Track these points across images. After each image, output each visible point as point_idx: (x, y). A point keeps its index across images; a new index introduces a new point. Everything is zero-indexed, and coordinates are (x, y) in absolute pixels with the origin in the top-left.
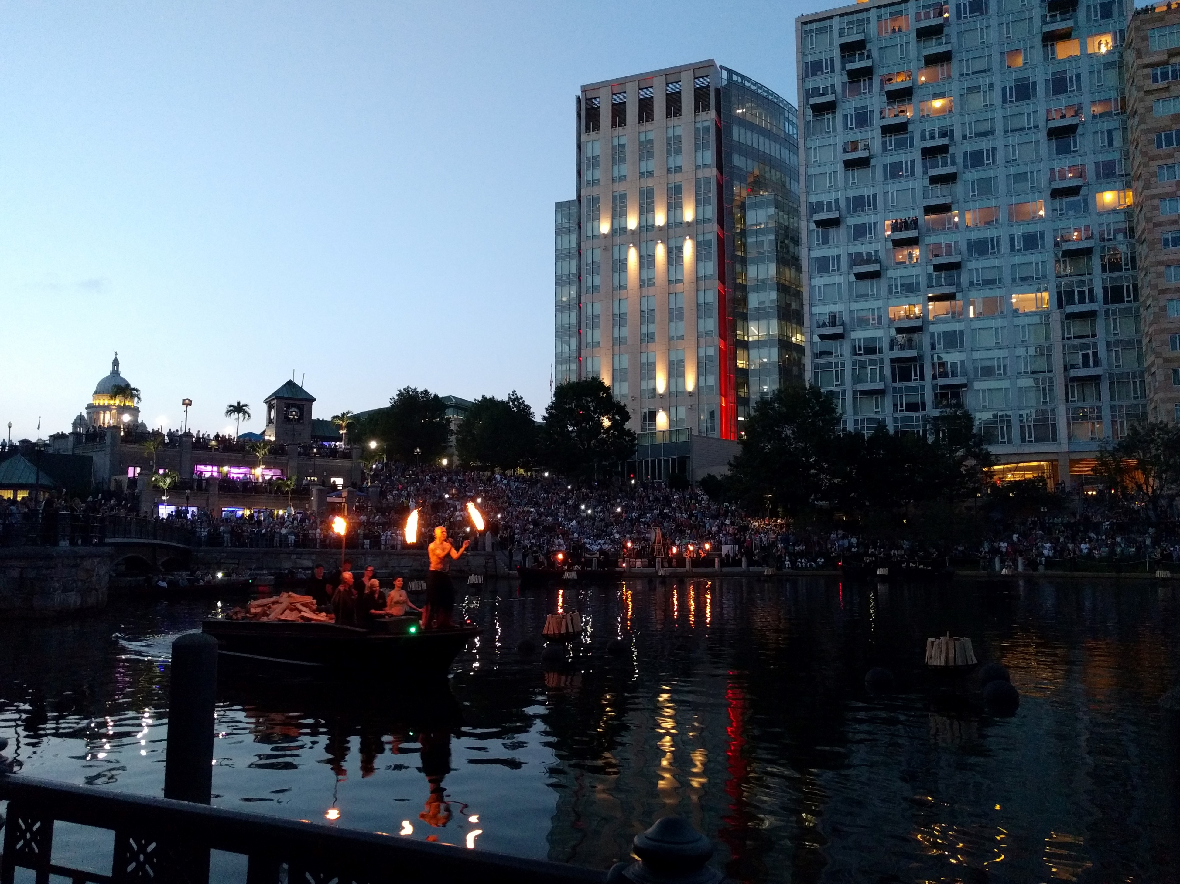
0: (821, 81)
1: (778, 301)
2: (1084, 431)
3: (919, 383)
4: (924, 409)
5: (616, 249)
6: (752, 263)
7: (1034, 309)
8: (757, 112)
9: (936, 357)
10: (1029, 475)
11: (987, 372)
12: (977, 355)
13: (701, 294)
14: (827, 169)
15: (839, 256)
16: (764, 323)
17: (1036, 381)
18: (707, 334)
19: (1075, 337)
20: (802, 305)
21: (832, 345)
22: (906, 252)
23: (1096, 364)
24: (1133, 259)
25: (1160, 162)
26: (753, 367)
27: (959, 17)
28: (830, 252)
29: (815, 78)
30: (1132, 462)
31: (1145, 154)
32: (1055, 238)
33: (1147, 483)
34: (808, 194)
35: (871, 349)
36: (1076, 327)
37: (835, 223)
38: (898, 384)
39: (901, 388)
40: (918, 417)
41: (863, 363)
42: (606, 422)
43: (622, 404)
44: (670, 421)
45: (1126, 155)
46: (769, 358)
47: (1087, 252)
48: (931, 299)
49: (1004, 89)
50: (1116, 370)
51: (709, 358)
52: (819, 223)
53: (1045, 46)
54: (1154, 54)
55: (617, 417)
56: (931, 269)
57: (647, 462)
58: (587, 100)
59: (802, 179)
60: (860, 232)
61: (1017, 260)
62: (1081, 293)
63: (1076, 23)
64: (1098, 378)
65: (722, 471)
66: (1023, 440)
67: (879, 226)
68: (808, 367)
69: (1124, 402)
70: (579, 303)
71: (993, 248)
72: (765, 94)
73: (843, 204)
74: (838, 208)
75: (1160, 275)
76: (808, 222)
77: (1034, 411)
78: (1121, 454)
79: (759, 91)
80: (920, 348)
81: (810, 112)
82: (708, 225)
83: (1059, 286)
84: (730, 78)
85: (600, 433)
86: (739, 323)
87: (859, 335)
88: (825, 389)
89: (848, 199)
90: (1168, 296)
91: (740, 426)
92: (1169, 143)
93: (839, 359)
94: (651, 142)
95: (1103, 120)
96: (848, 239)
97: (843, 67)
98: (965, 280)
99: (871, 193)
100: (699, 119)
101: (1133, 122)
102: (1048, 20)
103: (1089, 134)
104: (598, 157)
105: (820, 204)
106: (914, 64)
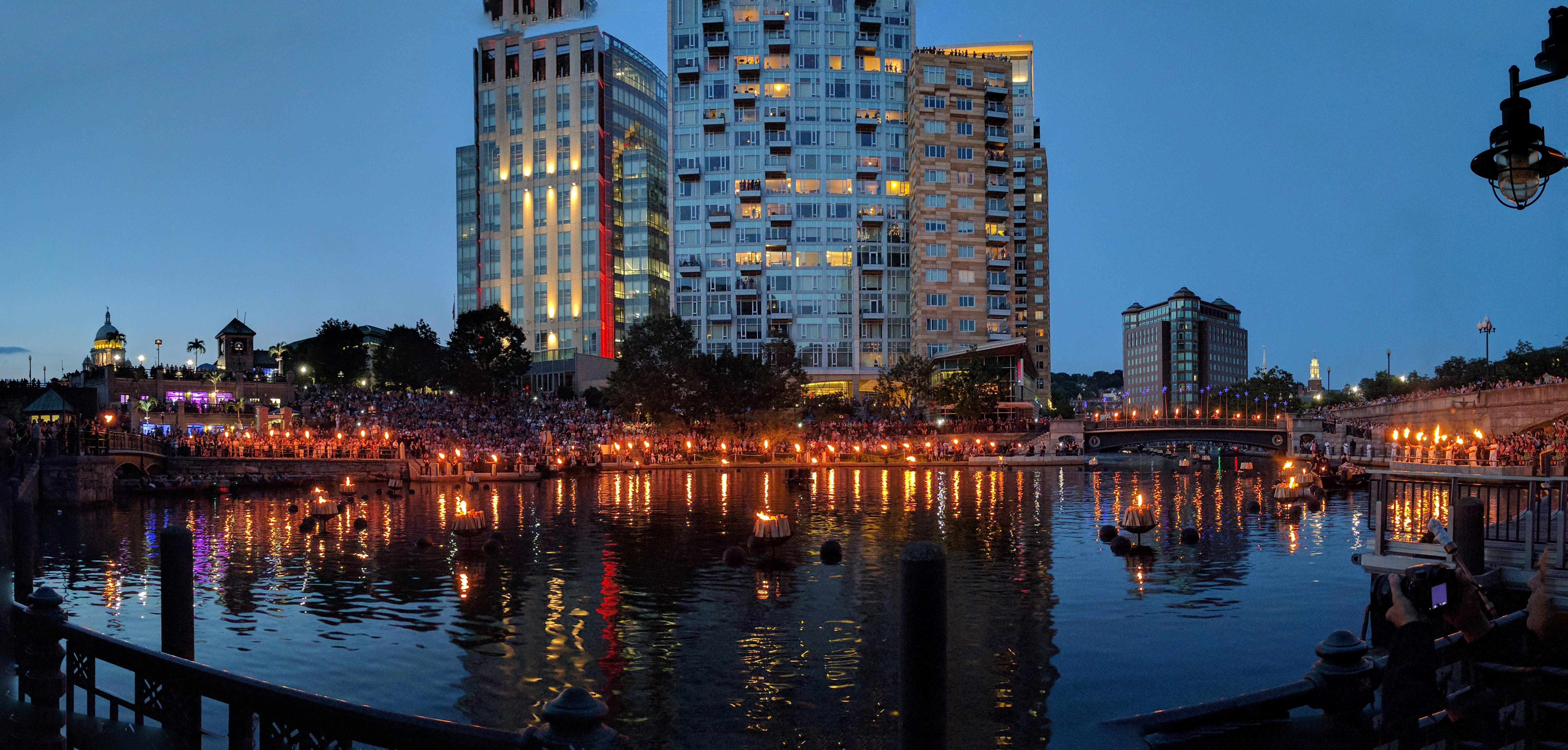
0: (686, 54)
1: (649, 241)
2: (871, 359)
3: (757, 316)
4: (760, 337)
5: (514, 193)
6: (627, 208)
7: (841, 265)
8: (633, 76)
9: (770, 296)
10: (832, 392)
11: (807, 310)
12: (800, 297)
13: (585, 233)
14: (690, 131)
15: (698, 207)
16: (637, 260)
17: (841, 320)
18: (590, 268)
19: (868, 289)
20: (668, 246)
21: (692, 282)
22: (750, 209)
23: (881, 311)
24: (908, 234)
25: (927, 167)
26: (628, 297)
27: (796, 18)
28: (691, 202)
29: (682, 50)
30: (899, 384)
31: (918, 159)
32: (858, 210)
33: (907, 399)
34: (674, 151)
35: (722, 287)
36: (870, 282)
37: (696, 178)
38: (741, 317)
39: (743, 320)
40: (755, 344)
41: (715, 298)
42: (506, 343)
43: (519, 327)
44: (560, 343)
45: (907, 155)
46: (641, 290)
47: (879, 225)
48: (768, 249)
49: (827, 85)
50: (892, 317)
51: (592, 288)
52: (684, 178)
53: (857, 57)
54: (927, 85)
55: (515, 338)
56: (769, 224)
57: (540, 376)
58: (483, 52)
59: (670, 138)
60: (715, 187)
61: (831, 224)
62: (874, 255)
63: (878, 44)
64: (880, 321)
65: (602, 384)
66: (830, 365)
67: (730, 185)
68: (672, 299)
69: (897, 340)
70: (479, 238)
71: (815, 212)
72: (640, 60)
73: (702, 163)
74: (698, 166)
75: (923, 250)
76: (674, 175)
77: (838, 343)
78: (892, 377)
79: (636, 57)
80: (758, 288)
81: (677, 80)
82: (591, 174)
83: (859, 248)
84: (611, 44)
85: (500, 352)
86: (617, 259)
87: (712, 274)
88: (685, 318)
89: (706, 159)
90: (927, 266)
91: (616, 347)
92: (933, 155)
93: (696, 294)
94: (543, 98)
95: (892, 125)
96: (706, 193)
97: (705, 45)
98: (794, 237)
99: (725, 155)
100: (584, 79)
101: (912, 132)
102: (860, 37)
103: (883, 135)
104: (494, 105)
105: (684, 161)
106: (761, 51)
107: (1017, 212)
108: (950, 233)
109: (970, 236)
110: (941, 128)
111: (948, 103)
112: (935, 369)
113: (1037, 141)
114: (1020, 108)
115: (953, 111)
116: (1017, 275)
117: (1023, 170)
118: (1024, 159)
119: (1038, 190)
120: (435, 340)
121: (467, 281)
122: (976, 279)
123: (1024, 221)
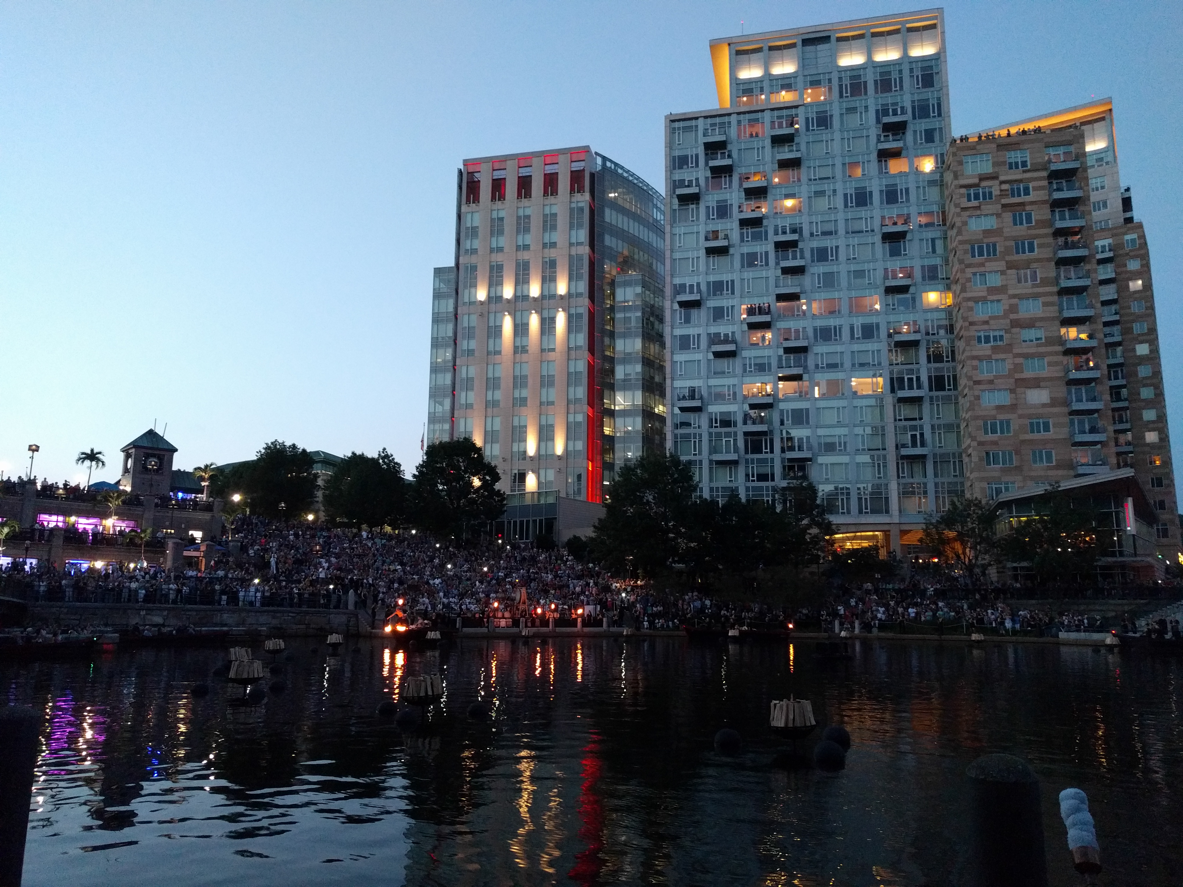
0: (686, 175)
1: (643, 372)
2: (912, 504)
3: (769, 456)
4: (773, 480)
5: (492, 315)
6: (620, 337)
7: (870, 393)
8: (627, 197)
9: (784, 432)
10: (865, 544)
11: (830, 448)
12: (821, 432)
13: (572, 363)
14: (690, 255)
15: (699, 335)
16: (629, 394)
17: (872, 457)
18: (577, 401)
19: (906, 420)
20: (664, 379)
21: (691, 417)
22: (759, 335)
23: (923, 445)
24: (953, 352)
25: (974, 270)
26: (618, 435)
27: (808, 129)
28: (691, 330)
29: (680, 171)
30: (952, 534)
31: (961, 262)
32: (889, 329)
33: (964, 553)
34: (672, 276)
35: (726, 423)
36: (907, 411)
37: (696, 304)
38: (750, 456)
39: (753, 460)
40: (767, 487)
41: (719, 435)
42: (476, 482)
43: (493, 464)
44: (539, 483)
45: (947, 261)
46: (634, 426)
47: (915, 344)
48: (781, 379)
49: (846, 195)
50: (938, 451)
51: (577, 424)
52: (682, 304)
53: (880, 161)
54: (968, 177)
55: (488, 478)
56: (781, 352)
57: (515, 522)
58: (468, 173)
59: (668, 262)
60: (719, 314)
61: (856, 347)
62: (910, 380)
63: (905, 144)
64: (923, 457)
65: (587, 533)
66: (860, 512)
67: (736, 308)
68: (669, 437)
69: (945, 480)
70: (454, 365)
71: (836, 335)
72: (636, 181)
73: (704, 288)
74: (699, 291)
75: (975, 368)
76: (672, 302)
77: (870, 485)
78: (943, 526)
79: (631, 178)
80: (770, 423)
81: (676, 201)
82: (580, 299)
83: (891, 372)
84: (604, 165)
85: (469, 493)
86: (606, 393)
87: (715, 409)
88: (684, 458)
89: (708, 283)
90: (982, 387)
91: (605, 490)
92: (981, 254)
93: (697, 431)
94: (528, 217)
95: (927, 229)
96: (708, 320)
97: (707, 164)
98: (811, 363)
99: (729, 279)
100: (573, 200)
101: (952, 233)
102: (882, 139)
103: (916, 241)
104: (477, 227)
105: (683, 286)
106: (769, 167)
107: (1105, 308)
108: (1010, 345)
109: (1038, 346)
110: (990, 223)
111: (998, 193)
112: (1001, 514)
113: (1128, 215)
114: (1099, 180)
115: (1004, 201)
116: (1111, 388)
117: (1108, 255)
118: (1110, 241)
119: (1135, 275)
120: (399, 472)
121: (439, 408)
122: (1052, 399)
123: (1117, 317)
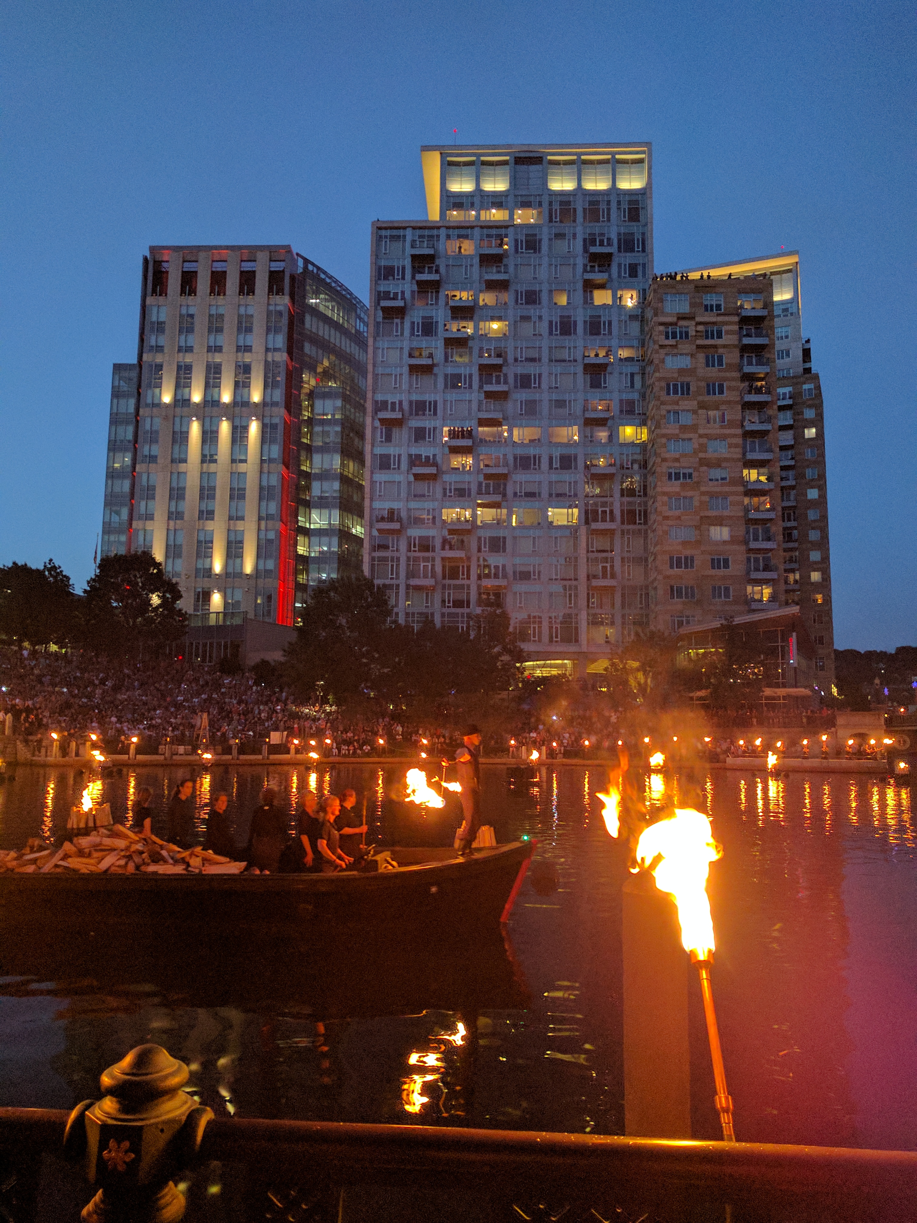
0: (392, 286)
1: (341, 491)
2: (601, 633)
3: (466, 582)
4: (468, 606)
5: (177, 420)
6: (317, 452)
7: (565, 523)
8: (330, 304)
9: (481, 560)
10: (555, 672)
11: (525, 576)
12: (517, 560)
13: (265, 476)
14: (393, 371)
15: (399, 455)
16: (326, 512)
17: (565, 588)
18: (269, 517)
19: (598, 551)
20: (363, 498)
21: (390, 540)
22: (460, 459)
23: (613, 576)
24: (645, 487)
25: (669, 407)
26: (313, 555)
27: (516, 251)
28: (391, 450)
29: (387, 282)
30: (635, 664)
31: (657, 398)
32: (586, 461)
33: (646, 683)
34: (374, 392)
35: (425, 547)
36: (600, 543)
38: (447, 582)
39: (449, 585)
40: (463, 614)
41: (416, 559)
42: (155, 600)
43: (174, 581)
44: (226, 604)
46: (329, 548)
47: (610, 477)
48: (480, 505)
49: (551, 322)
50: (627, 583)
51: (269, 541)
52: (383, 422)
53: (585, 291)
54: (667, 315)
55: (168, 595)
56: (481, 478)
57: (197, 644)
58: (155, 262)
59: (370, 376)
60: (420, 435)
61: (554, 477)
62: (604, 513)
63: (610, 275)
64: (613, 588)
65: (276, 656)
66: (551, 641)
67: (438, 432)
68: (366, 559)
69: (632, 611)
70: (133, 472)
71: (535, 464)
72: (339, 289)
73: (406, 406)
74: (401, 409)
75: (664, 504)
76: (373, 419)
77: (561, 614)
78: (627, 656)
79: (333, 285)
80: (468, 549)
81: (380, 313)
82: (275, 410)
83: (586, 505)
84: (305, 268)
85: (147, 610)
86: (301, 510)
87: (415, 532)
88: (380, 582)
89: (411, 402)
90: (670, 522)
91: (297, 613)
92: (675, 392)
93: (395, 554)
94: (221, 316)
95: (626, 363)
96: (410, 440)
97: (413, 277)
98: (510, 492)
99: (432, 399)
100: (272, 302)
101: (649, 369)
102: (588, 268)
103: (616, 374)
104: (164, 323)
105: (385, 403)
106: (476, 285)
107: (784, 453)
108: (698, 483)
109: (722, 485)
110: (684, 362)
111: (694, 334)
112: (681, 647)
113: (807, 365)
114: (784, 329)
115: (700, 342)
116: (785, 529)
117: (790, 402)
118: (790, 389)
119: (810, 424)
120: (68, 586)
121: (115, 518)
122: (731, 536)
123: (792, 463)
